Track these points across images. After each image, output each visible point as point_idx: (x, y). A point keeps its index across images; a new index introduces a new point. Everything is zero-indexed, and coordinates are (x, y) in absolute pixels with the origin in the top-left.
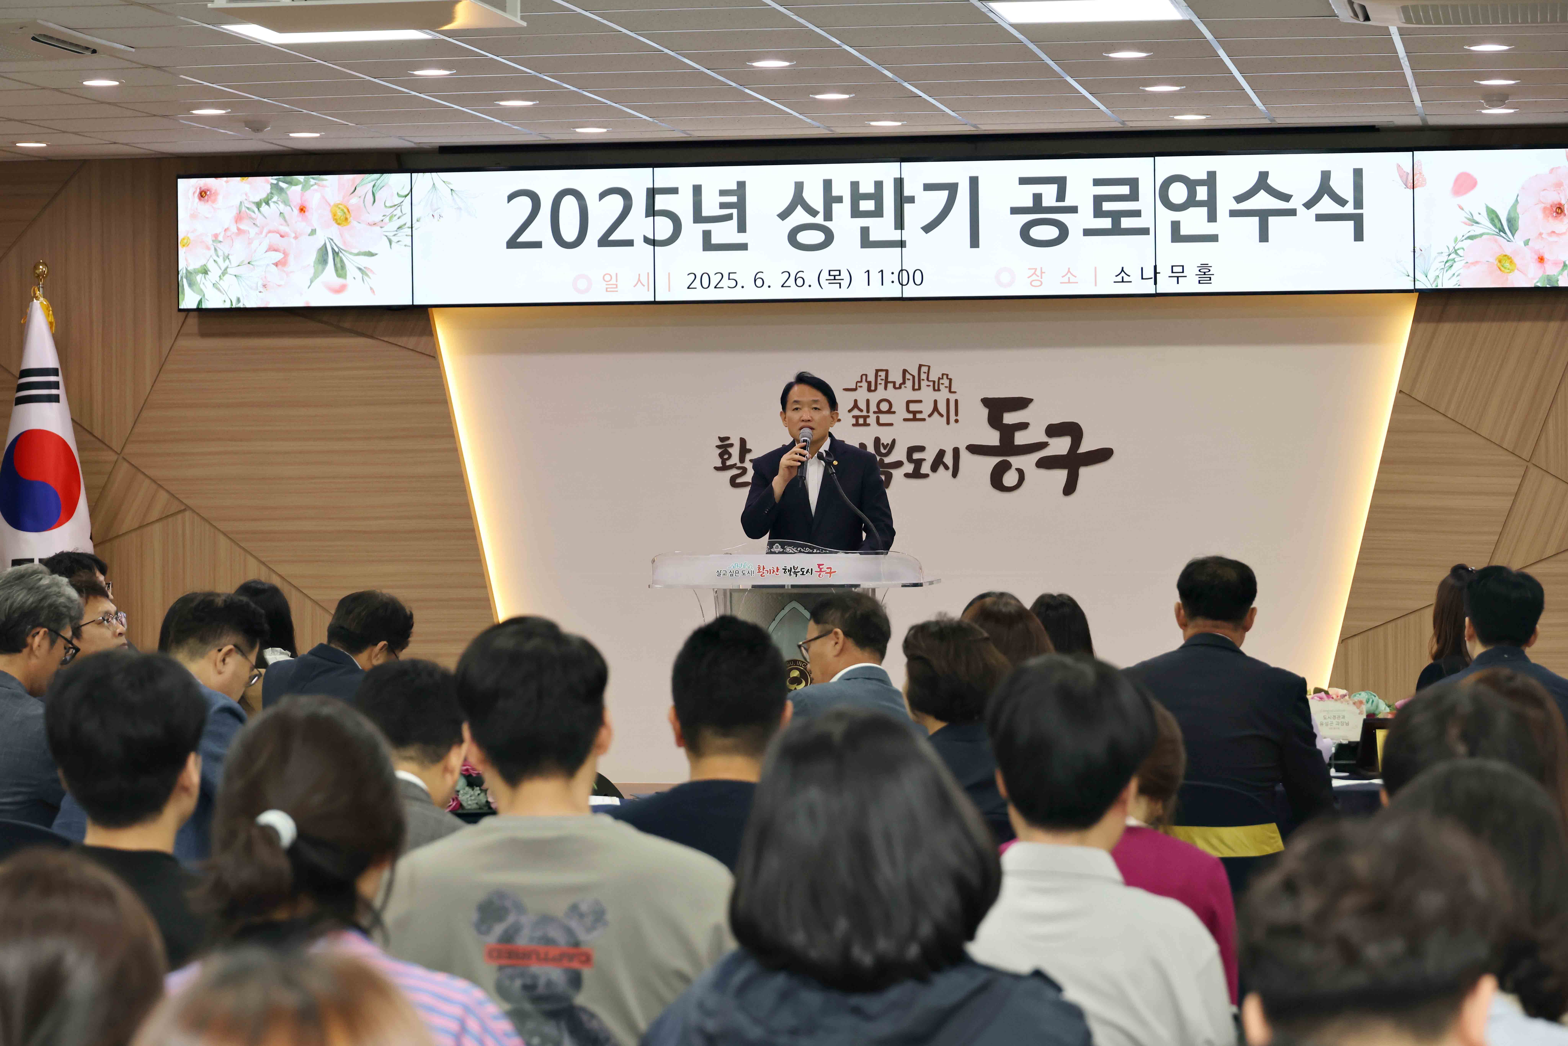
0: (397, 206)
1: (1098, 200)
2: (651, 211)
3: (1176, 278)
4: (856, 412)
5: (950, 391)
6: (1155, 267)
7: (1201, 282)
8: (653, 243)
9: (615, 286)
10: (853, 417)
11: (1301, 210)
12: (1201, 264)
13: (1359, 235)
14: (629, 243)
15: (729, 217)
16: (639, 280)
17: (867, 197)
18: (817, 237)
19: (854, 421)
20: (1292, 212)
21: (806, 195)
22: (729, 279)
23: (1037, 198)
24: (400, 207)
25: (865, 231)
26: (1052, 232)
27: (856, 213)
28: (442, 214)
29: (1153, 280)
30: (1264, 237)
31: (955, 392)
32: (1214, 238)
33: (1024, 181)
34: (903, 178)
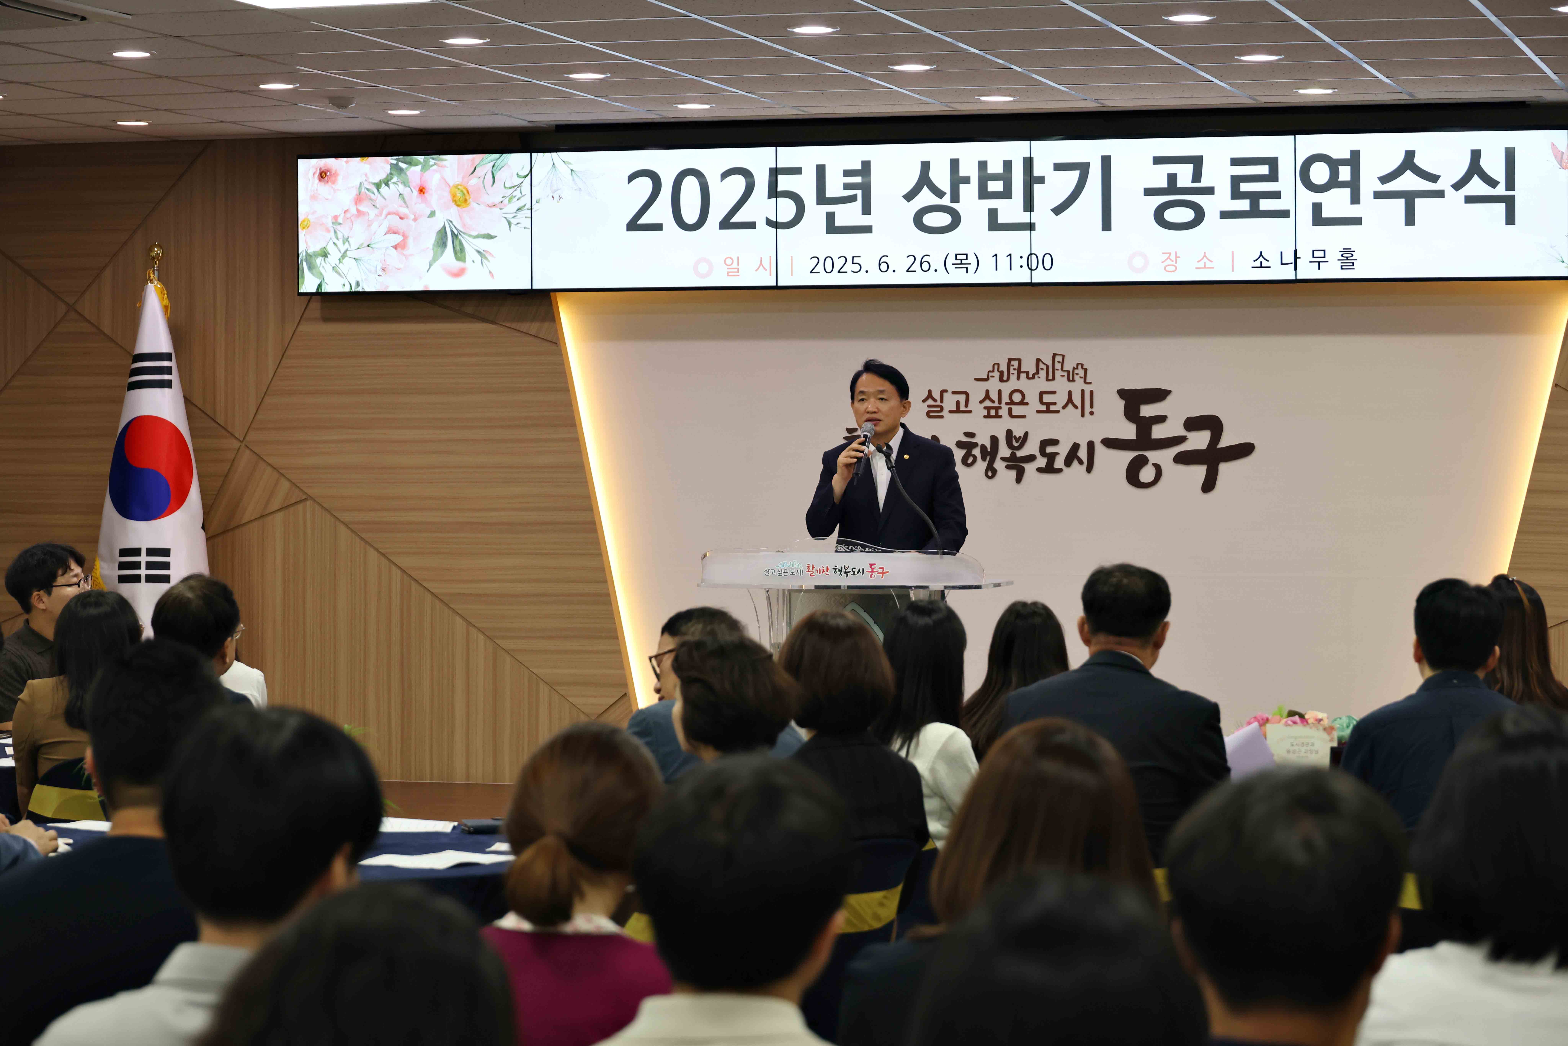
0: (516, 187)
1: (1236, 181)
2: (774, 192)
3: (1317, 263)
4: (988, 403)
5: (1085, 382)
6: (1295, 251)
7: (1343, 267)
8: (775, 225)
9: (736, 270)
10: (985, 408)
11: (1449, 192)
12: (1344, 249)
13: (1510, 219)
14: (751, 225)
15: (853, 199)
16: (761, 264)
17: (995, 177)
18: (944, 219)
19: (985, 412)
20: (1440, 194)
21: (933, 175)
22: (853, 263)
23: (1172, 178)
24: (520, 188)
25: (993, 213)
26: (1187, 215)
27: (984, 194)
28: (562, 196)
29: (1293, 265)
30: (1410, 219)
31: (1090, 383)
32: (1357, 221)
33: (1158, 160)
34: (1033, 158)
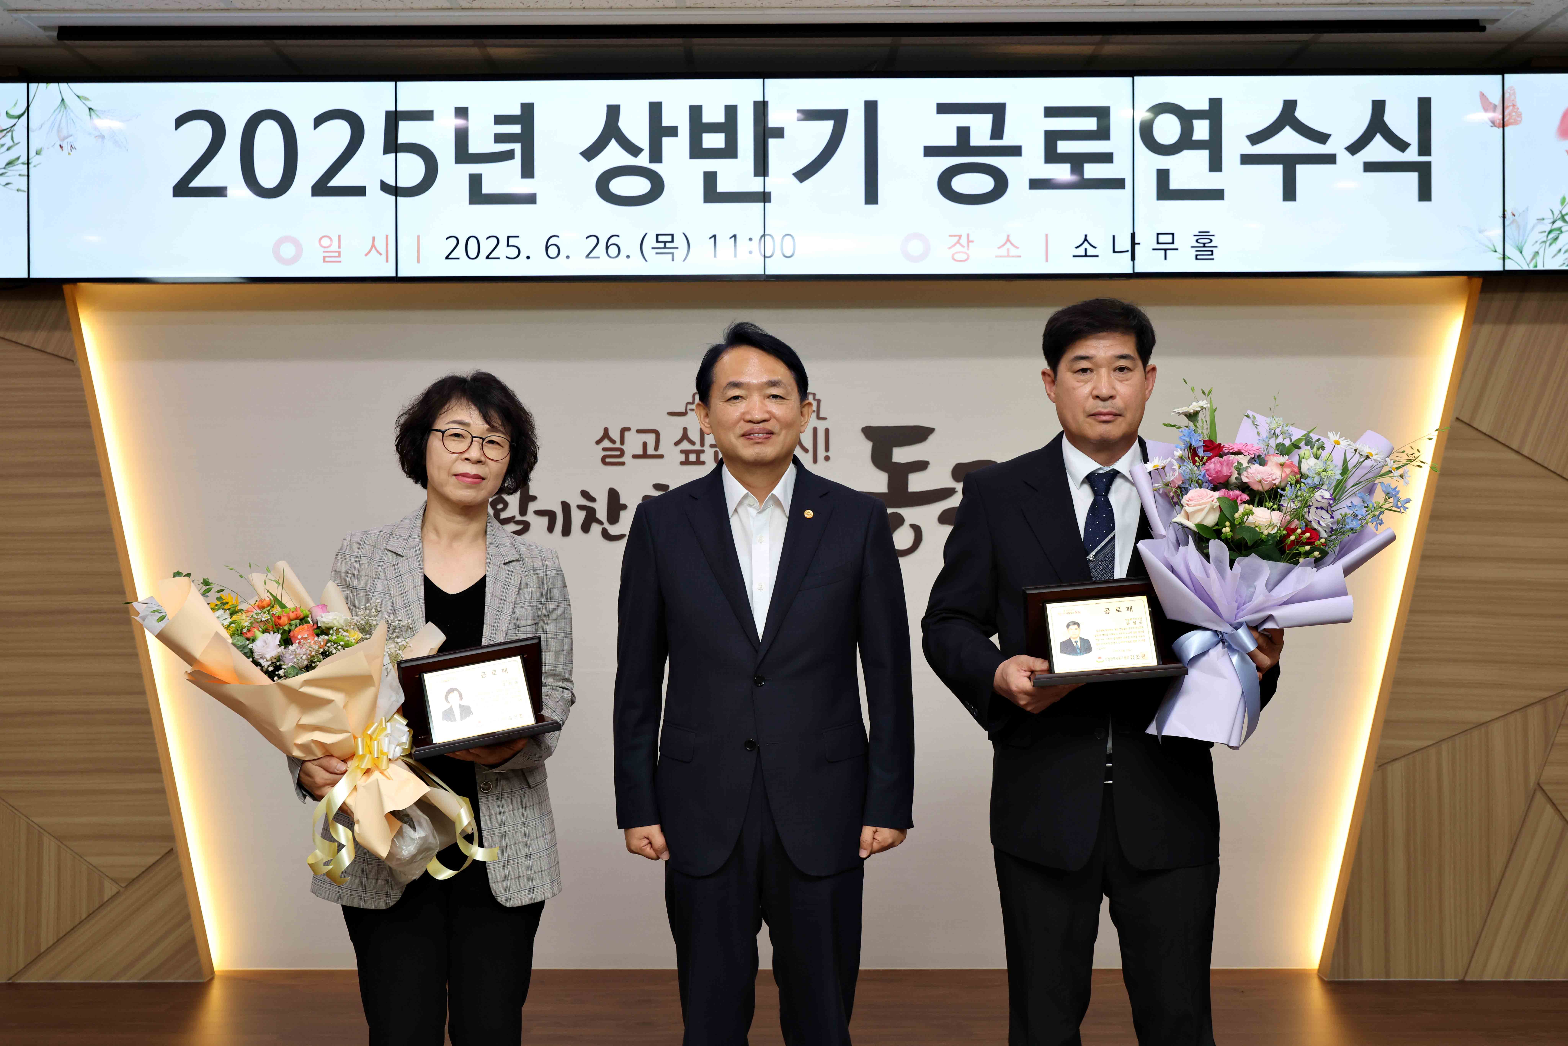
0: (5, 132)
1: (1052, 138)
2: (392, 145)
3: (1163, 251)
4: (685, 445)
5: (819, 418)
6: (1133, 235)
7: (1199, 257)
8: (394, 191)
9: (337, 254)
10: (682, 452)
11: (1343, 156)
12: (1200, 232)
13: (1425, 193)
14: (360, 191)
15: (508, 156)
16: (373, 246)
17: (713, 128)
18: (639, 186)
19: (682, 458)
20: (1330, 159)
21: (624, 124)
22: (508, 246)
23: (963, 133)
24: (10, 133)
25: (710, 179)
26: (983, 183)
27: (697, 151)
28: (75, 145)
29: (1129, 254)
30: (1289, 193)
31: (825, 419)
32: (1217, 195)
33: (943, 108)
34: (767, 102)
